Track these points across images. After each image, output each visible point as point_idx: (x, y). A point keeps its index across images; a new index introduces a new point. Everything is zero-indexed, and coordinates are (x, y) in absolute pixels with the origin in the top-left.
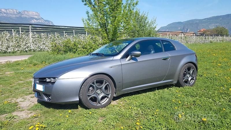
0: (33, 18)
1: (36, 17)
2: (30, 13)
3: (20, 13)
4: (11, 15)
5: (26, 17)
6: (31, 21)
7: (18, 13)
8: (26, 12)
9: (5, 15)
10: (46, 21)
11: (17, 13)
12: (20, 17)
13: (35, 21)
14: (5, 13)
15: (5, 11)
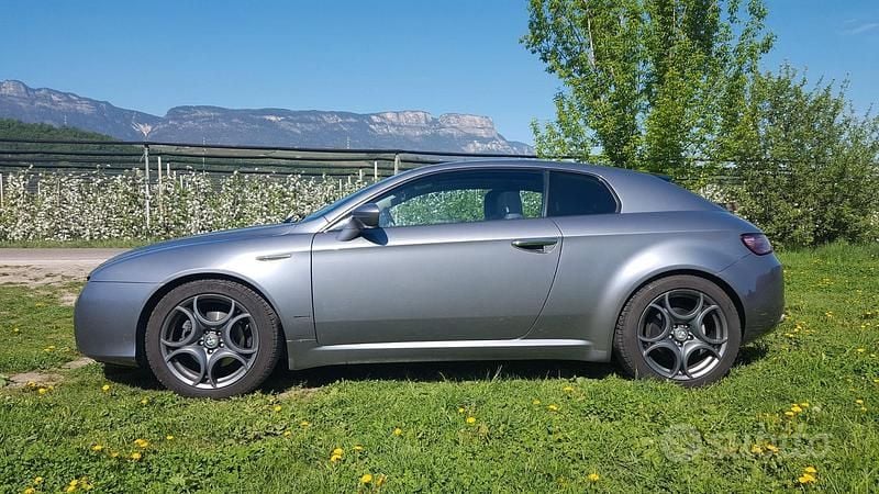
0: (471, 138)
1: (482, 133)
2: (467, 121)
3: (435, 121)
4: (409, 132)
5: (452, 135)
6: (465, 146)
7: (431, 124)
8: (453, 119)
9: (392, 130)
10: (512, 144)
11: (427, 122)
12: (434, 135)
13: (478, 145)
14: (393, 125)
15: (395, 120)
